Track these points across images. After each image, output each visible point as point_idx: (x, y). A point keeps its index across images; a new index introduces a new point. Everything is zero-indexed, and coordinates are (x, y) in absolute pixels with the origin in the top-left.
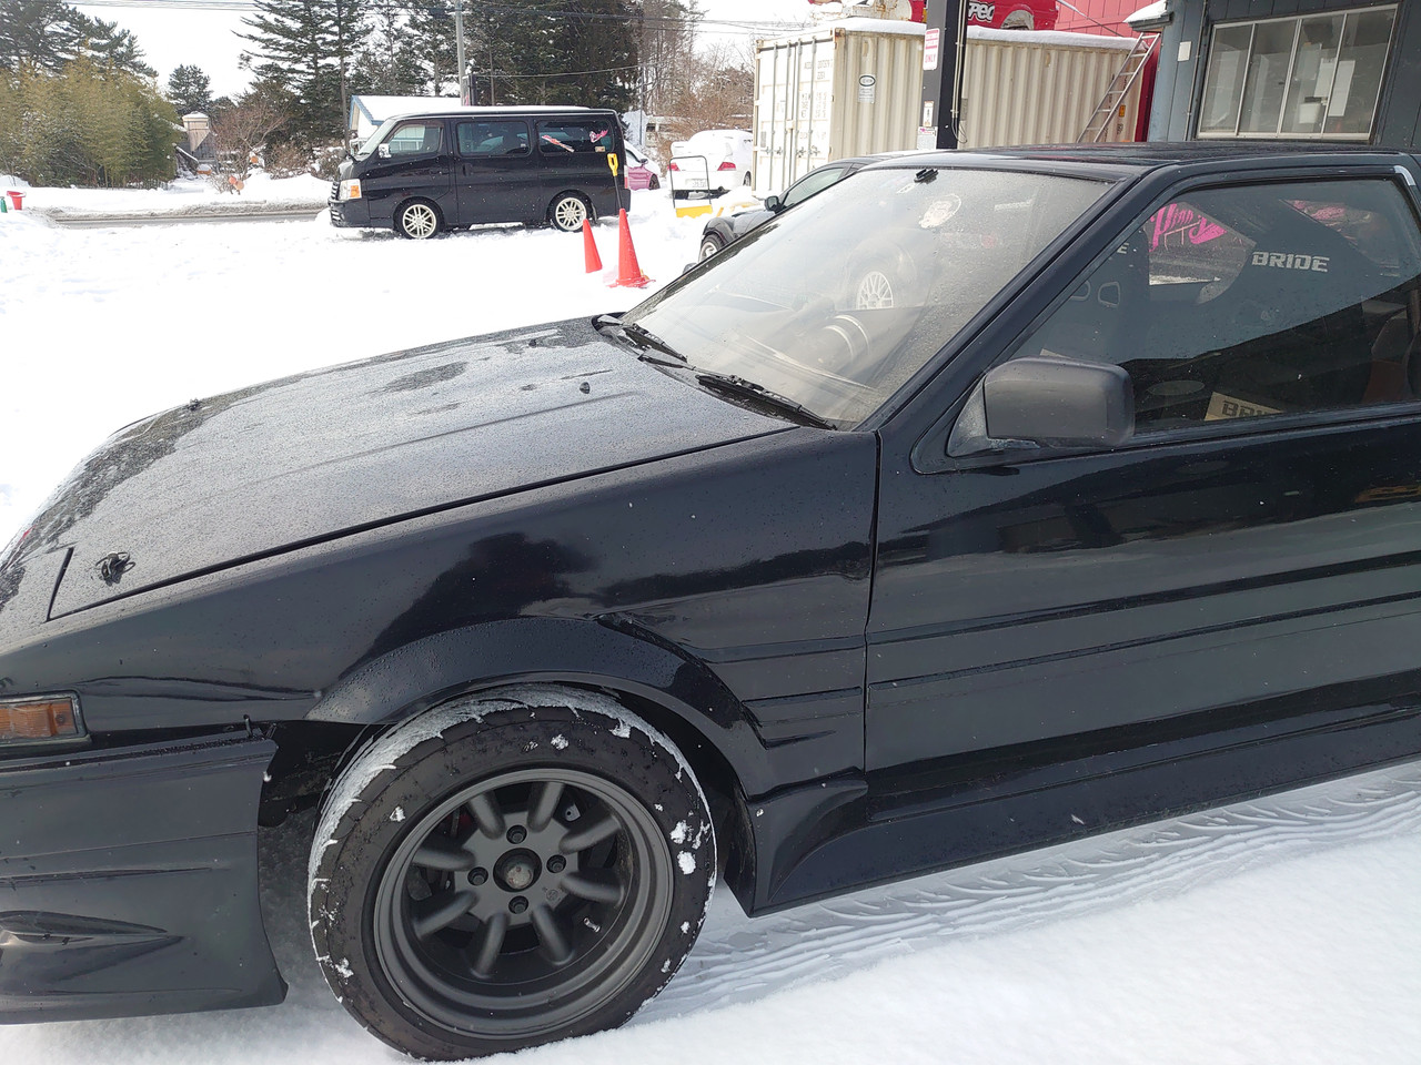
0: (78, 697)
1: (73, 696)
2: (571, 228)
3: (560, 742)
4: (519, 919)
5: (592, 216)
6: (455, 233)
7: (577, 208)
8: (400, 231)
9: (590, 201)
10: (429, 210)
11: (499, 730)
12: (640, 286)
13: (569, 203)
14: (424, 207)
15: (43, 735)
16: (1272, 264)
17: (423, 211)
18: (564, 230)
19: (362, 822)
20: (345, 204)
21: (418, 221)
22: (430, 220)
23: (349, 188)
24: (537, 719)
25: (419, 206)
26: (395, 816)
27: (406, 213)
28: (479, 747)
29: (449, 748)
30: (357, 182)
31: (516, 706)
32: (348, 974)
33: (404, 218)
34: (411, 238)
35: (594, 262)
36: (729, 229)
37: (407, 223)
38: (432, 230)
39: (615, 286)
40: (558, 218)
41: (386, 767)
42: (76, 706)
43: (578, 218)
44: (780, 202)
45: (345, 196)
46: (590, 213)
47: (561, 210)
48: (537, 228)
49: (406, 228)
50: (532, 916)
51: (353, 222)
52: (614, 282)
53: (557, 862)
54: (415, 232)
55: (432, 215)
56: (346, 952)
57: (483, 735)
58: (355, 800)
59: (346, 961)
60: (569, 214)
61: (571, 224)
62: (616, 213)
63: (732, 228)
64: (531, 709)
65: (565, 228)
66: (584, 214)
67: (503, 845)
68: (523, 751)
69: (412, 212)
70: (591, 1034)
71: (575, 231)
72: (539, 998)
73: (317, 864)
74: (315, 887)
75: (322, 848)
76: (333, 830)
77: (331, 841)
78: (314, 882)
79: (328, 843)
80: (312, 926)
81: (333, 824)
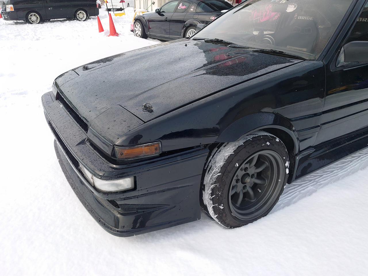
0: (161, 142)
1: (159, 142)
2: (81, 20)
3: (268, 143)
4: (244, 191)
5: (88, 16)
6: (46, 22)
7: (83, 14)
8: (28, 21)
9: (87, 12)
10: (37, 15)
11: (256, 141)
12: (117, 36)
13: (80, 12)
14: (35, 14)
15: (154, 154)
16: (363, 21)
17: (35, 15)
18: (80, 21)
19: (228, 168)
20: (9, 13)
21: (34, 18)
22: (37, 18)
23: (9, 8)
24: (263, 138)
25: (34, 13)
26: (236, 165)
27: (29, 16)
28: (253, 146)
29: (246, 147)
30: (12, 6)
31: (257, 135)
32: (222, 208)
33: (29, 17)
34: (32, 24)
35: (101, 29)
36: (143, 18)
37: (30, 19)
38: (38, 21)
39: (110, 36)
40: (78, 17)
41: (231, 153)
42: (160, 145)
43: (84, 17)
44: (159, 10)
45: (8, 10)
46: (87, 16)
47: (78, 14)
48: (71, 20)
49: (30, 20)
50: (247, 190)
51: (12, 18)
52: (109, 35)
53: (253, 175)
54: (33, 22)
55: (38, 16)
56: (222, 202)
57: (253, 143)
58: (224, 163)
59: (222, 205)
60: (81, 16)
61: (82, 19)
62: (95, 15)
63: (144, 18)
64: (260, 136)
65: (80, 20)
66: (85, 16)
67: (244, 172)
68: (262, 146)
69: (31, 15)
70: (266, 216)
71: (84, 21)
72: (253, 209)
73: (214, 181)
74: (214, 187)
75: (215, 176)
76: (219, 171)
77: (219, 174)
78: (213, 185)
79: (218, 175)
80: (212, 197)
81: (218, 170)
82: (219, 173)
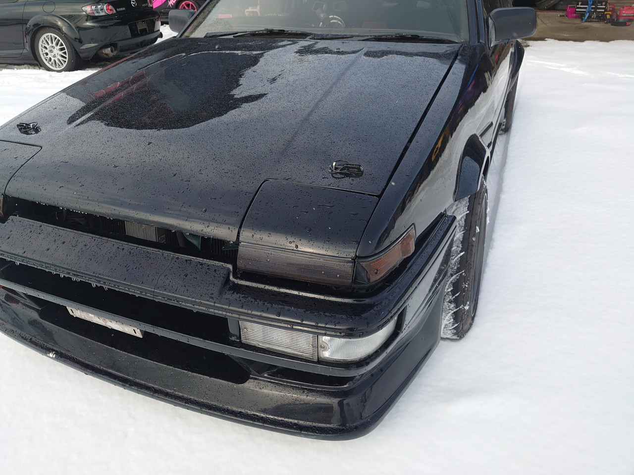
1: (413, 226)
19: (470, 239)
32: (467, 308)
42: (414, 231)
58: (463, 232)
73: (456, 268)
74: (458, 278)
75: (455, 260)
76: (460, 249)
77: (462, 254)
78: (454, 277)
79: (459, 255)
80: (454, 297)
81: (456, 248)
82: (461, 252)
